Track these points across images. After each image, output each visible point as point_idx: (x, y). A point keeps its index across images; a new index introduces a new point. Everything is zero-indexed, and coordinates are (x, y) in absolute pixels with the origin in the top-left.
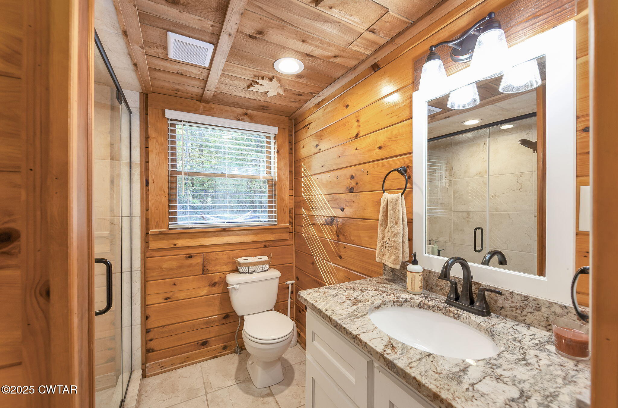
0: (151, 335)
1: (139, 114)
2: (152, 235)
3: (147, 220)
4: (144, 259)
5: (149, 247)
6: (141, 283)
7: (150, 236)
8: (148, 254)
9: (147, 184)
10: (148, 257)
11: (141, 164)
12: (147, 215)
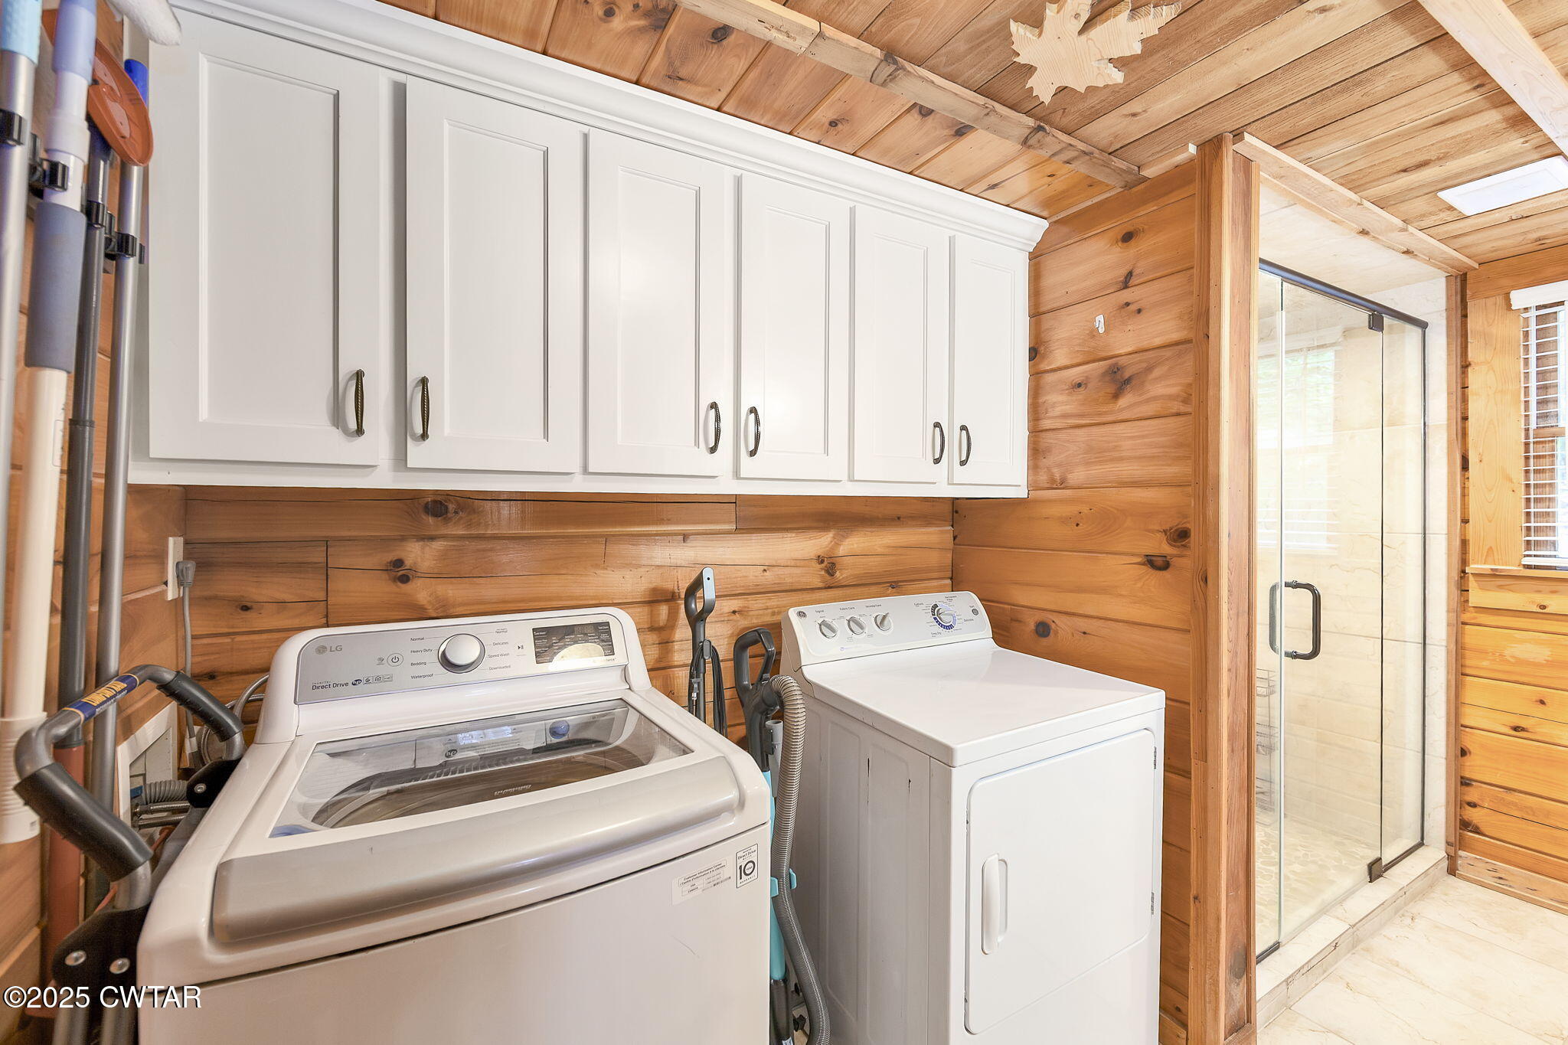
0: (1472, 795)
1: (1444, 322)
2: (1473, 574)
3: (1464, 543)
4: (1459, 626)
5: (1467, 601)
6: (1448, 673)
7: (1471, 578)
8: (1466, 617)
9: (1465, 467)
10: (1466, 624)
11: (1449, 426)
12: (1463, 533)
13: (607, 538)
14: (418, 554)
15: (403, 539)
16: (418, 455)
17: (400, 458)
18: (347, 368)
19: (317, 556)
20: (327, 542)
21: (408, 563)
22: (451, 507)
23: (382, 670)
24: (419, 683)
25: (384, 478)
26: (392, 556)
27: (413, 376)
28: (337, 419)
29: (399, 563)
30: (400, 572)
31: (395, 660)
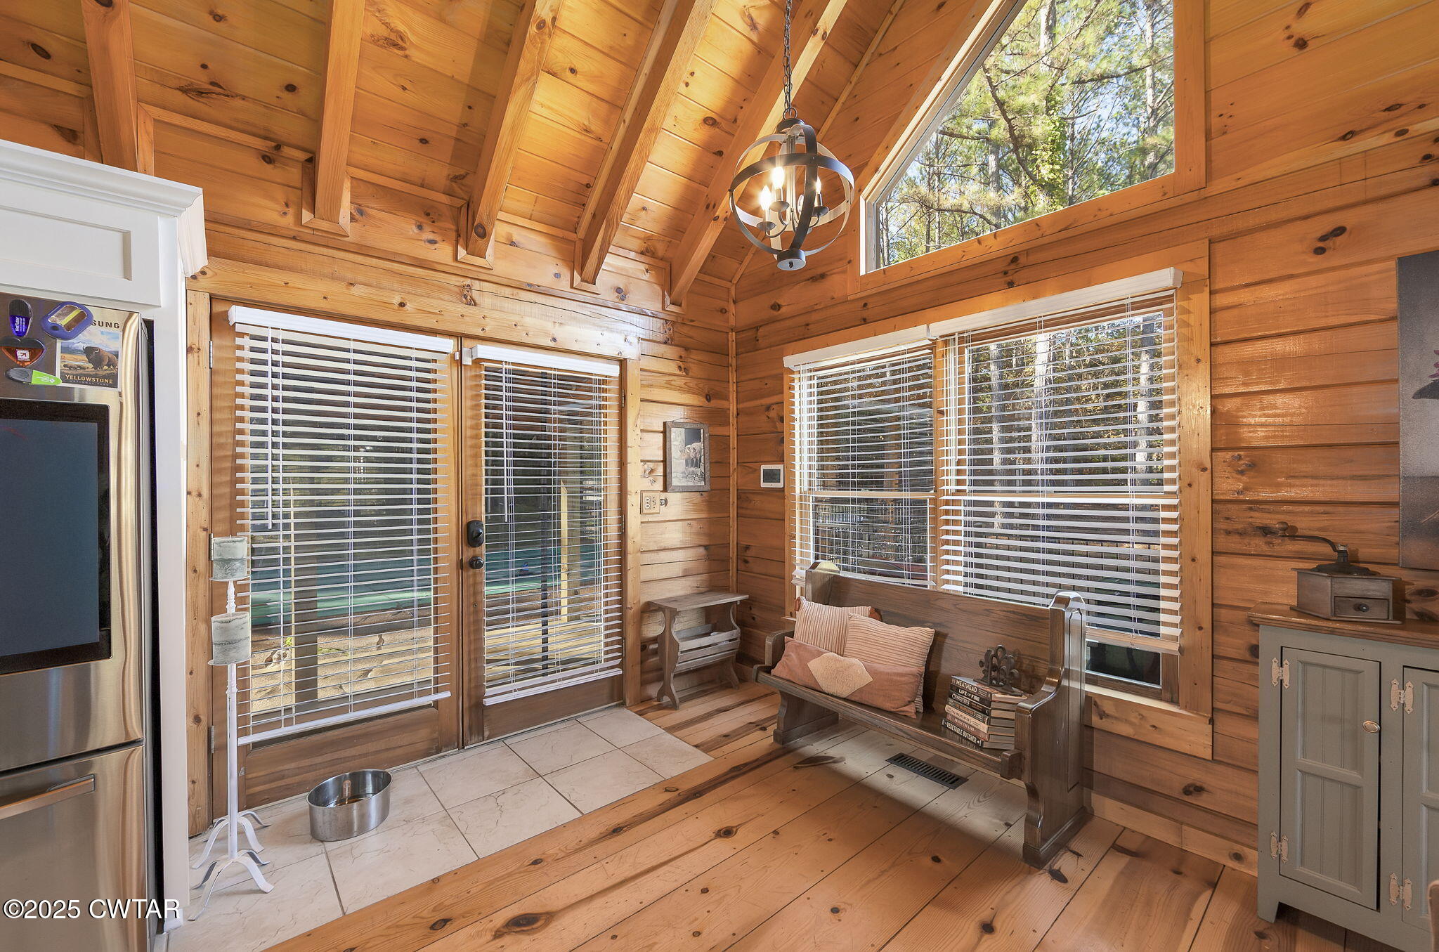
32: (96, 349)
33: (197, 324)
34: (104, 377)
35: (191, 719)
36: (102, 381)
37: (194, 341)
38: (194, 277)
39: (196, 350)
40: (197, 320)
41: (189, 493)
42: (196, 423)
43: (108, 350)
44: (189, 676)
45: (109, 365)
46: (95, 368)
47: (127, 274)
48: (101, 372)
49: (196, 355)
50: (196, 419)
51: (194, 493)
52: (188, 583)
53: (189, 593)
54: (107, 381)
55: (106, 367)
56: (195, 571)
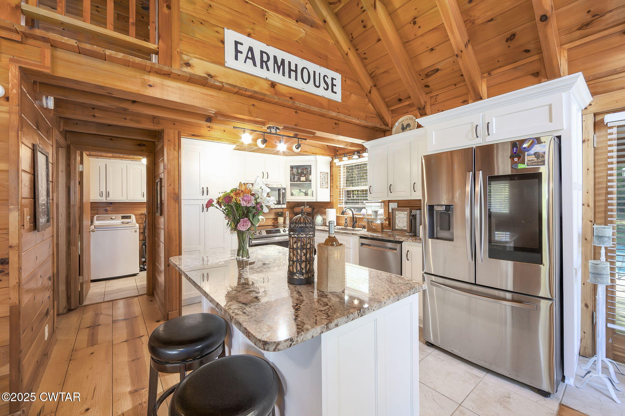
13: (134, 207)
14: (108, 208)
15: (107, 207)
16: (108, 199)
17: (106, 199)
18: (101, 191)
19: (97, 208)
20: (98, 207)
21: (107, 209)
22: (113, 203)
23: (104, 219)
24: (108, 220)
25: (105, 201)
26: (105, 209)
27: (107, 191)
28: (100, 196)
29: (106, 209)
30: (106, 210)
31: (106, 218)
32: (538, 152)
33: (587, 129)
34: (540, 162)
35: (584, 304)
36: (539, 163)
37: (586, 137)
38: (586, 108)
39: (587, 141)
40: (587, 127)
41: (583, 205)
42: (587, 173)
43: (541, 152)
44: (583, 285)
45: (542, 157)
46: (537, 159)
47: (551, 121)
48: (539, 161)
49: (586, 143)
50: (587, 171)
51: (586, 205)
52: (583, 244)
53: (583, 249)
54: (541, 163)
55: (541, 158)
56: (586, 239)
